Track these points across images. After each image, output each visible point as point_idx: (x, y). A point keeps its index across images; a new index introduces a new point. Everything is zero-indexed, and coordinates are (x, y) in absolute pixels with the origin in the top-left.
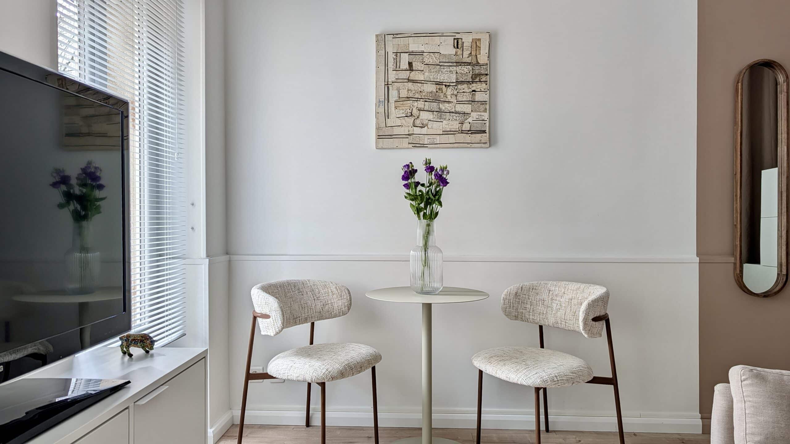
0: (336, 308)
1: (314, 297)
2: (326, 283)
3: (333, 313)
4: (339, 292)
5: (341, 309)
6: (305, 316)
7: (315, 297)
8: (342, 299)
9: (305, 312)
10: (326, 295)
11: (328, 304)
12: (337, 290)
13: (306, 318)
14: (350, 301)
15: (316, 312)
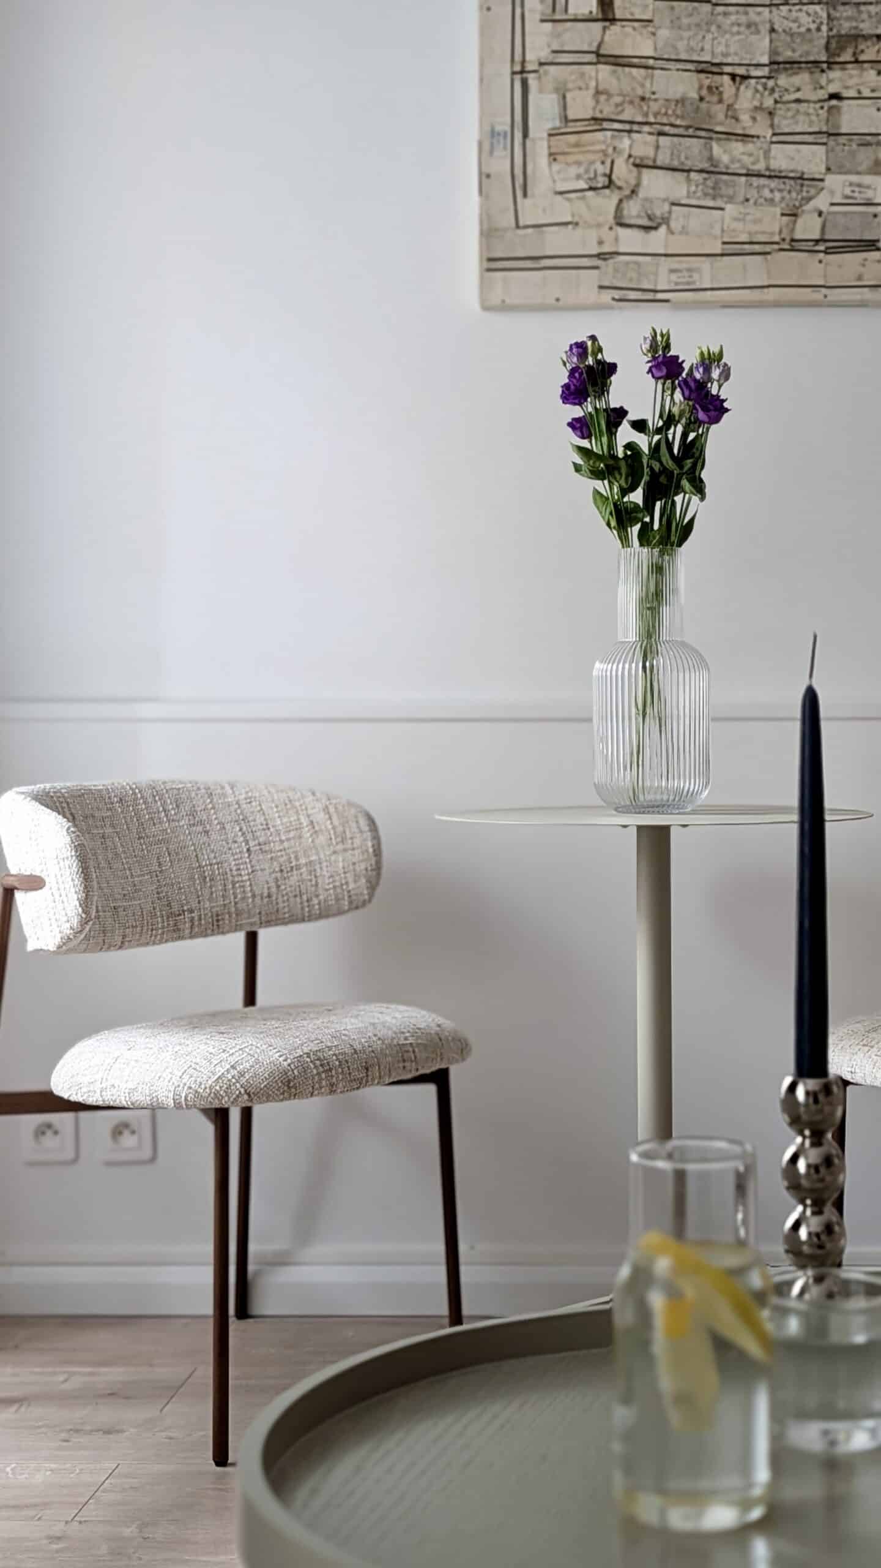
0: (327, 881)
1: (247, 842)
2: (291, 794)
3: (315, 901)
4: (336, 822)
5: (344, 887)
6: (212, 908)
7: (252, 843)
8: (345, 850)
9: (214, 895)
10: (292, 834)
11: (298, 867)
12: (330, 818)
13: (217, 915)
14: (376, 855)
15: (254, 896)
